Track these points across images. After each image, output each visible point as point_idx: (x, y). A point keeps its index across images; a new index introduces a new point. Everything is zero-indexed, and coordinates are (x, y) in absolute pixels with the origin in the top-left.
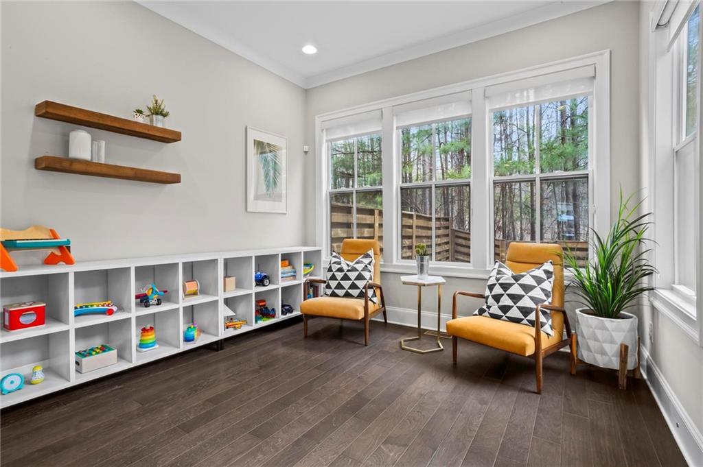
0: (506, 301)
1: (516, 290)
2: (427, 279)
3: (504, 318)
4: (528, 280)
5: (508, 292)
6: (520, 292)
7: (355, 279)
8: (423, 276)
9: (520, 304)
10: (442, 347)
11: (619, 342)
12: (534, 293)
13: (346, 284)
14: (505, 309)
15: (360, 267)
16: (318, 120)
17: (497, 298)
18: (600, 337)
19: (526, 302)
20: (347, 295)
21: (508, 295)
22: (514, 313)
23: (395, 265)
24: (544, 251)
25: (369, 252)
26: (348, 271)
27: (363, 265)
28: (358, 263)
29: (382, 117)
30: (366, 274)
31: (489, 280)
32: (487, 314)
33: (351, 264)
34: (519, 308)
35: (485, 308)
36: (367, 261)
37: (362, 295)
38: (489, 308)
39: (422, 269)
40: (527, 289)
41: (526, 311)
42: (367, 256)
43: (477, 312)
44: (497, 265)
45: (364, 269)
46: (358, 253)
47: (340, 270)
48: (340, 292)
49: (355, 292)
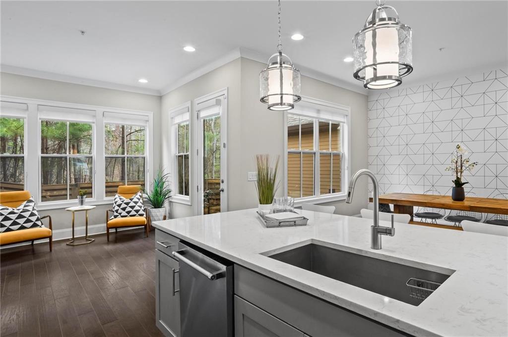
0: (128, 209)
1: (132, 204)
2: (86, 207)
3: (129, 216)
4: (135, 200)
6: (134, 204)
7: (29, 217)
10: (94, 240)
12: (138, 204)
14: (128, 212)
15: (30, 208)
17: (124, 209)
19: (137, 208)
21: (129, 207)
22: (133, 213)
23: (40, 206)
24: (135, 188)
25: (31, 199)
26: (21, 212)
27: (32, 207)
28: (25, 206)
29: (27, 109)
30: (35, 212)
31: (116, 203)
32: (119, 216)
33: (18, 208)
34: (134, 210)
35: (118, 214)
36: (32, 204)
37: (35, 225)
38: (120, 214)
39: (82, 203)
40: (136, 203)
41: (137, 211)
42: (31, 201)
43: (113, 217)
44: (117, 196)
45: (33, 209)
46: (15, 200)
47: (12, 213)
48: (15, 227)
49: (29, 225)
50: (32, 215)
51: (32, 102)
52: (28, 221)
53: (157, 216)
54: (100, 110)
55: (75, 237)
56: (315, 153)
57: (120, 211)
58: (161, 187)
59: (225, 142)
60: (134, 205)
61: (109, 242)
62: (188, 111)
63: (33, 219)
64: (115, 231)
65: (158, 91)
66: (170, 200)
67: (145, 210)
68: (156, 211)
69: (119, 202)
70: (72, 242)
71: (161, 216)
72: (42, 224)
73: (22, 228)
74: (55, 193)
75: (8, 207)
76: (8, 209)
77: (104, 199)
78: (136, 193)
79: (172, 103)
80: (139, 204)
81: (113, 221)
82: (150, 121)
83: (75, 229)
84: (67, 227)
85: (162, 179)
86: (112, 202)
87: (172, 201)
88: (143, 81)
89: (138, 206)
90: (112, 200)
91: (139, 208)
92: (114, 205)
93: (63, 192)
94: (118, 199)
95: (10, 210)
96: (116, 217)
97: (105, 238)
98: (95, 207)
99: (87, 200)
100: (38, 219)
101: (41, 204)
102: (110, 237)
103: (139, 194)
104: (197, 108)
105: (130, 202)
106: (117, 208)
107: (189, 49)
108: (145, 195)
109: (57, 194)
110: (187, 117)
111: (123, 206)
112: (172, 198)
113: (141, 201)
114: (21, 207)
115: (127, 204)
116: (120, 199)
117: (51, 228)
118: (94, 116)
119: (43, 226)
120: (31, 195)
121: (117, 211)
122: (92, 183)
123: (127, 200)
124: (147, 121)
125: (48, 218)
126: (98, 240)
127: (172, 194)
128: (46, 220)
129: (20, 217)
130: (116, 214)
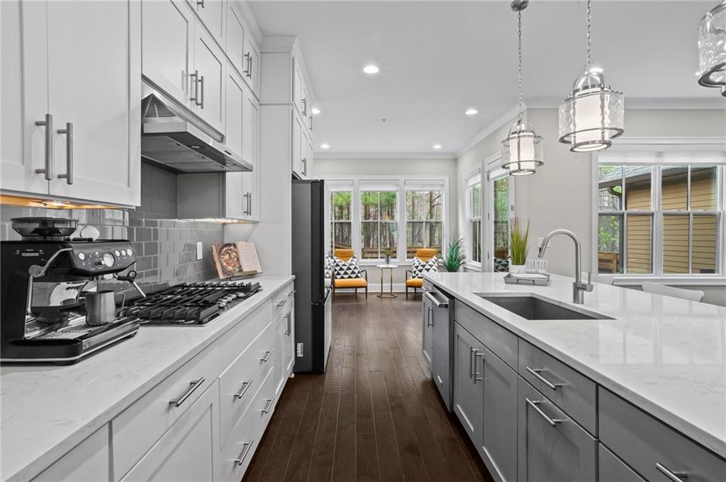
2: (390, 266)
4: (431, 263)
6: (429, 267)
7: (353, 269)
8: (388, 265)
10: (396, 295)
13: (349, 272)
15: (354, 263)
17: (420, 271)
23: (361, 262)
24: (431, 252)
25: (355, 255)
26: (349, 265)
28: (351, 261)
29: (353, 185)
30: (357, 266)
31: (414, 265)
32: (417, 277)
33: (347, 262)
36: (355, 260)
37: (357, 277)
38: (417, 275)
39: (388, 262)
40: (431, 266)
42: (354, 257)
43: (411, 277)
44: (415, 258)
45: (356, 264)
46: (346, 256)
47: (344, 265)
48: (346, 276)
49: (353, 276)
50: (355, 268)
51: (356, 178)
52: (353, 273)
54: (402, 178)
55: (384, 291)
56: (653, 214)
57: (417, 272)
58: (457, 252)
59: (513, 204)
61: (407, 299)
62: (480, 172)
63: (356, 271)
64: (414, 291)
65: (454, 154)
66: (464, 266)
69: (417, 264)
70: (381, 295)
72: (361, 276)
73: (350, 277)
75: (342, 260)
77: (405, 261)
78: (432, 257)
79: (466, 164)
80: (434, 267)
81: (411, 280)
82: (446, 185)
83: (383, 285)
85: (457, 244)
87: (467, 267)
88: (437, 147)
90: (410, 263)
94: (416, 261)
95: (343, 263)
96: (414, 277)
97: (405, 296)
98: (398, 266)
99: (392, 260)
100: (359, 272)
101: (361, 260)
102: (409, 296)
103: (435, 257)
104: (487, 168)
105: (426, 265)
106: (415, 269)
107: (472, 112)
108: (440, 260)
110: (479, 178)
111: (420, 268)
112: (466, 264)
113: (436, 264)
114: (349, 261)
115: (423, 266)
116: (418, 261)
117: (366, 280)
118: (398, 185)
119: (362, 278)
120: (355, 252)
121: (415, 272)
123: (423, 263)
124: (443, 185)
126: (399, 296)
127: (466, 260)
128: (364, 273)
129: (349, 269)
130: (414, 275)
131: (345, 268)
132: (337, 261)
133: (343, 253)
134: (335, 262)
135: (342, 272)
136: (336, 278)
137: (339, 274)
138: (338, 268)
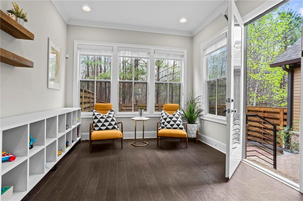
0: (172, 123)
1: (174, 119)
2: (144, 118)
3: (172, 128)
4: (177, 116)
5: (172, 120)
7: (111, 121)
8: (142, 117)
9: (177, 123)
10: (148, 143)
11: (196, 130)
13: (107, 124)
14: (172, 125)
15: (111, 115)
16: (76, 43)
17: (169, 122)
18: (193, 130)
19: (178, 122)
20: (107, 129)
21: (172, 121)
22: (175, 126)
23: (118, 114)
24: (175, 106)
25: (112, 109)
26: (107, 118)
27: (112, 115)
28: (109, 114)
29: (113, 50)
31: (163, 117)
32: (165, 128)
33: (106, 115)
34: (176, 124)
35: (164, 126)
36: (113, 113)
37: (114, 128)
38: (166, 126)
39: (141, 115)
40: (177, 118)
41: (178, 125)
42: (112, 111)
43: (160, 128)
44: (163, 112)
45: (113, 117)
46: (104, 110)
47: (102, 118)
48: (103, 128)
49: (110, 127)
50: (113, 120)
51: (115, 45)
52: (110, 124)
53: (192, 131)
54: (152, 48)
55: (136, 138)
57: (166, 123)
60: (176, 119)
62: (226, 37)
63: (113, 123)
65: (191, 32)
66: (201, 118)
67: (183, 125)
68: (191, 126)
69: (165, 117)
71: (195, 130)
72: (118, 128)
74: (128, 108)
75: (100, 113)
76: (100, 115)
77: (154, 113)
78: (176, 110)
80: (179, 119)
82: (184, 56)
83: (136, 133)
84: (132, 131)
85: (194, 101)
86: (159, 116)
87: (204, 119)
89: (179, 121)
91: (179, 123)
92: (162, 118)
93: (131, 108)
94: (164, 114)
95: (102, 115)
96: (163, 128)
98: (149, 118)
99: (144, 113)
100: (116, 124)
101: (118, 113)
103: (179, 111)
105: (173, 117)
106: (163, 121)
109: (128, 109)
111: (168, 120)
112: (204, 117)
113: (180, 117)
114: (107, 114)
115: (171, 118)
116: (166, 114)
117: (122, 132)
119: (118, 129)
120: (113, 107)
121: (163, 123)
122: (147, 104)
123: (171, 116)
125: (121, 123)
126: (150, 144)
128: (120, 125)
129: (106, 121)
130: (162, 125)
131: (103, 120)
132: (96, 114)
133: (103, 107)
134: (94, 115)
135: (100, 125)
136: (94, 129)
137: (97, 126)
138: (96, 121)
